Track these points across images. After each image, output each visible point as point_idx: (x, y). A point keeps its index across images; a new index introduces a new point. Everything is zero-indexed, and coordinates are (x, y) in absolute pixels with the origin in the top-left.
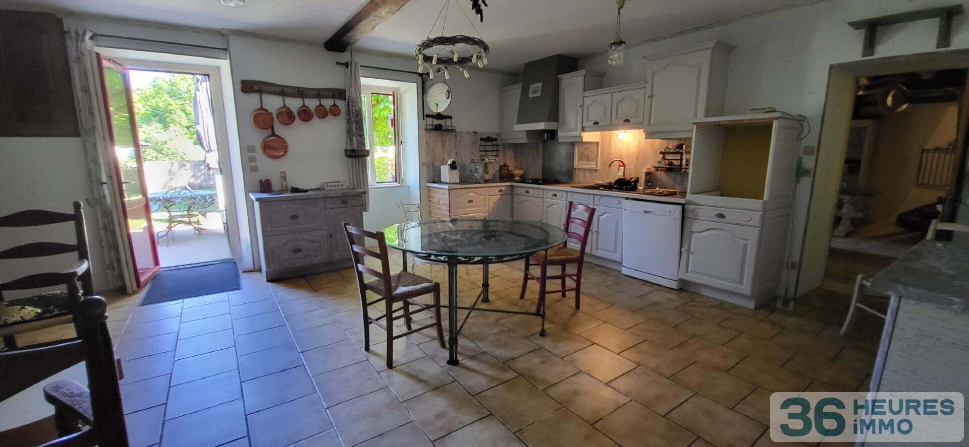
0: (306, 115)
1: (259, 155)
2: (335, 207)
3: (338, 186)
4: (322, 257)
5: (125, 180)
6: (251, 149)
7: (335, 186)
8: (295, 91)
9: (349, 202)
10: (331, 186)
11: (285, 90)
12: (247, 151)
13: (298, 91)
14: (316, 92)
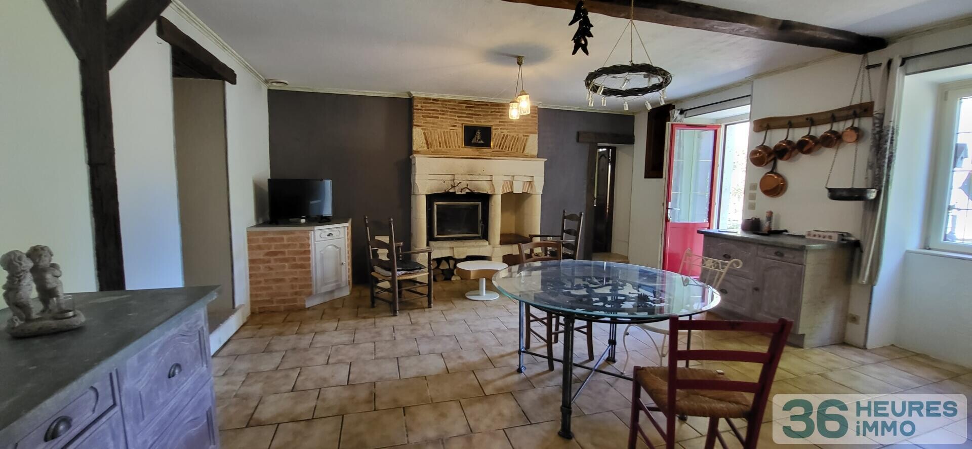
0: (805, 147)
1: (759, 192)
2: (768, 256)
3: (824, 237)
4: (744, 309)
5: (671, 206)
6: (753, 187)
7: (820, 236)
8: (804, 120)
9: (785, 255)
10: (815, 236)
11: (793, 121)
12: (750, 188)
13: (807, 119)
14: (829, 115)
